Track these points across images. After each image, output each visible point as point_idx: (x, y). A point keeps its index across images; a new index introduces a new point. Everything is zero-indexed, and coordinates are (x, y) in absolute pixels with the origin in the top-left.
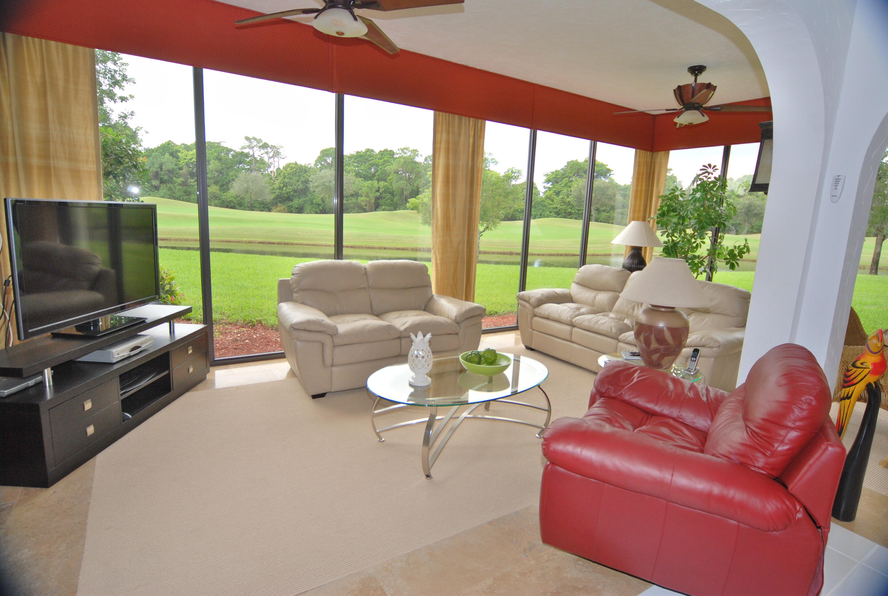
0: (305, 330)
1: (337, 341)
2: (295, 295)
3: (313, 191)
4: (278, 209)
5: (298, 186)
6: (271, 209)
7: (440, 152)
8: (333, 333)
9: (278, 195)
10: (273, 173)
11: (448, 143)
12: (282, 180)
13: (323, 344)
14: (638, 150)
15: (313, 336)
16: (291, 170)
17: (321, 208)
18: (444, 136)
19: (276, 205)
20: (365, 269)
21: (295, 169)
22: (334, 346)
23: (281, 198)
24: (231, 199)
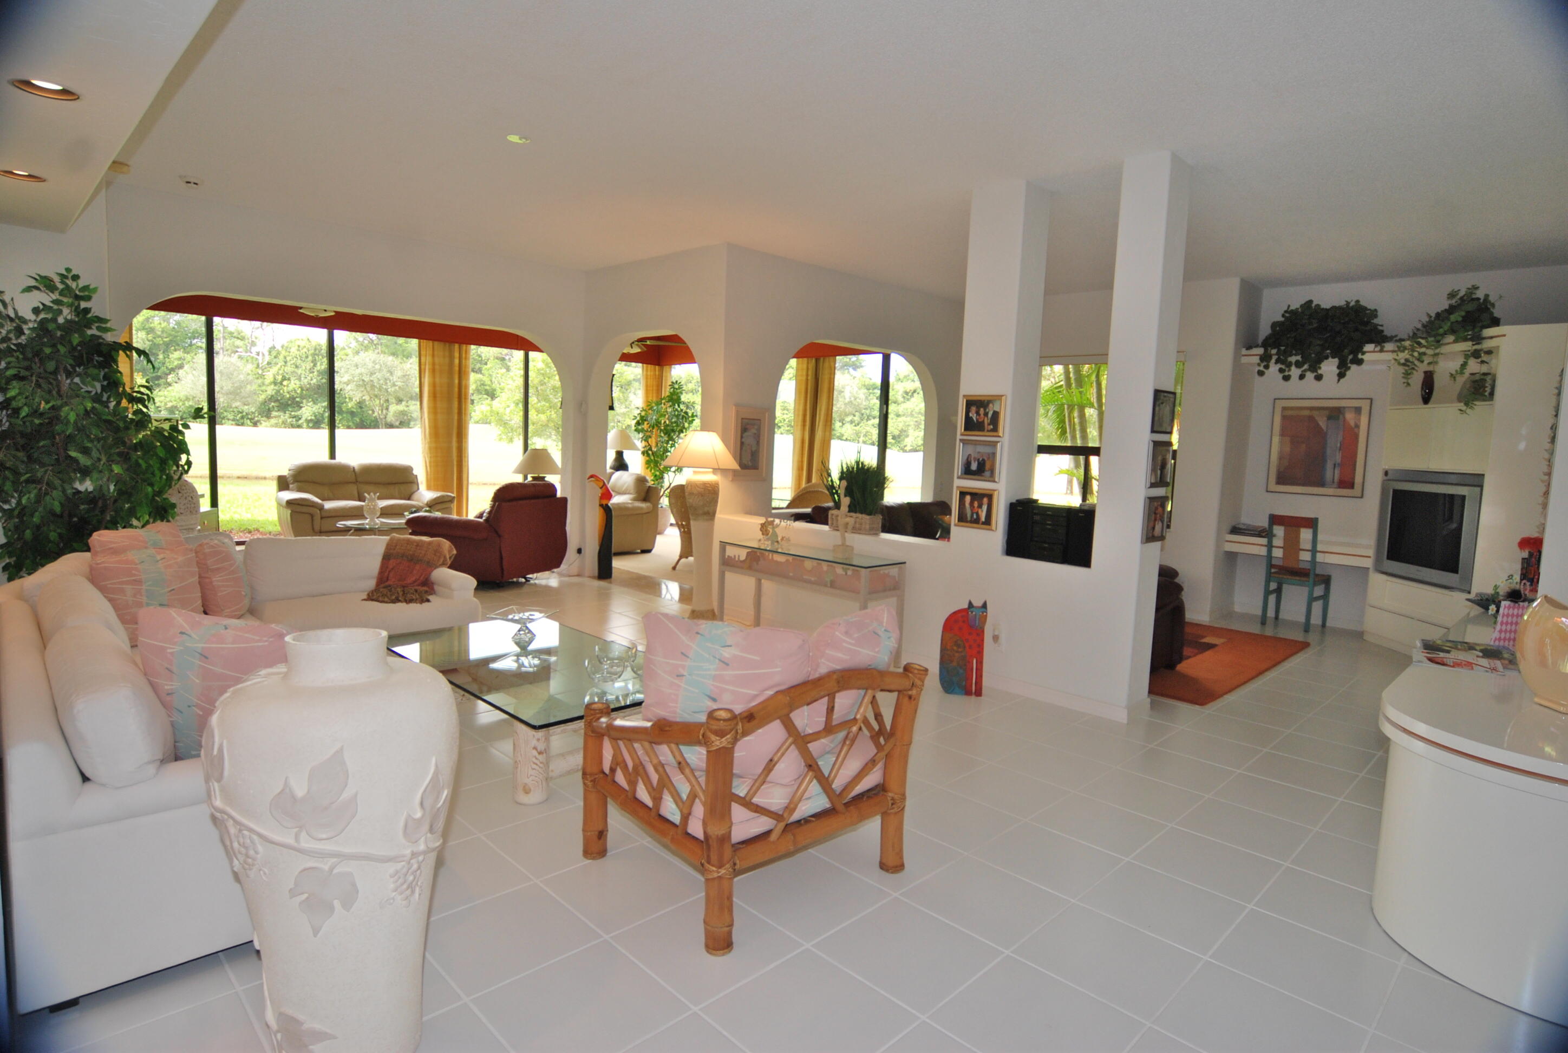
0: (299, 504)
1: (324, 514)
2: (291, 486)
3: (341, 390)
4: (273, 421)
5: (312, 380)
6: (258, 421)
7: (425, 372)
8: (321, 508)
9: (272, 396)
10: (261, 354)
11: (434, 364)
12: (279, 370)
13: (312, 516)
14: (645, 365)
15: (305, 509)
16: (298, 350)
17: (358, 420)
18: (429, 359)
19: (267, 414)
20: (354, 468)
21: (305, 350)
22: (322, 518)
23: (277, 401)
24: (174, 403)
